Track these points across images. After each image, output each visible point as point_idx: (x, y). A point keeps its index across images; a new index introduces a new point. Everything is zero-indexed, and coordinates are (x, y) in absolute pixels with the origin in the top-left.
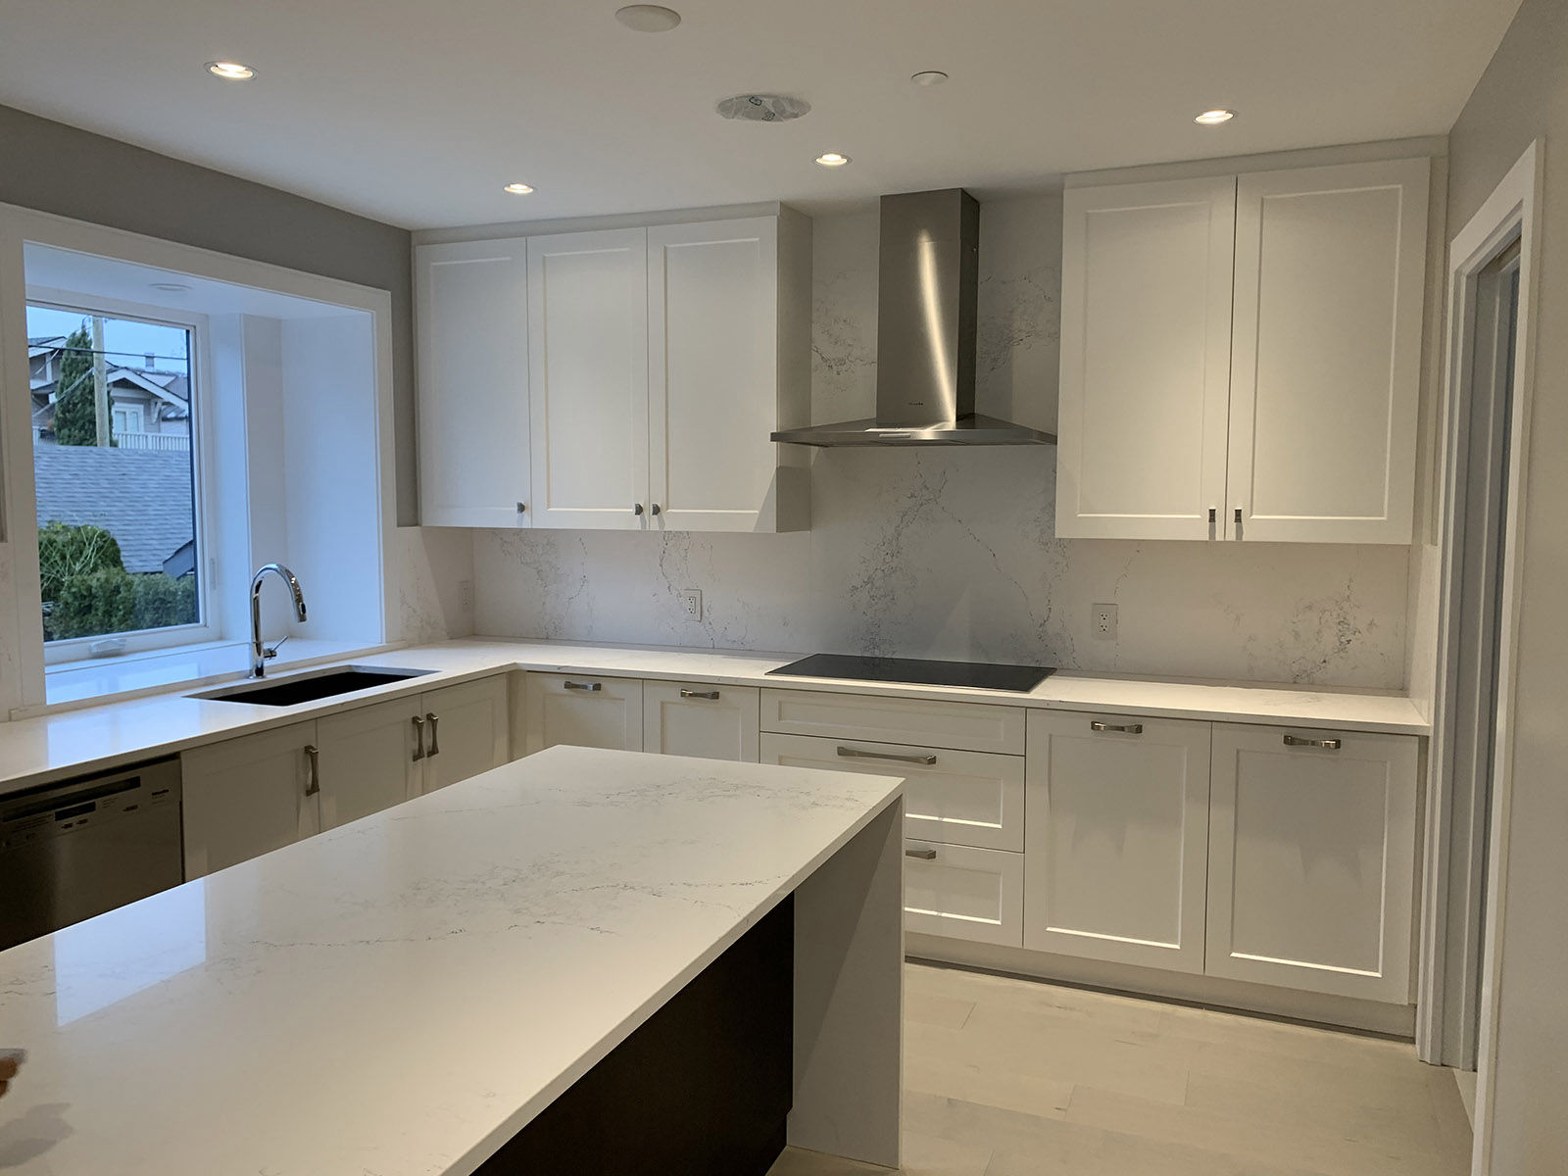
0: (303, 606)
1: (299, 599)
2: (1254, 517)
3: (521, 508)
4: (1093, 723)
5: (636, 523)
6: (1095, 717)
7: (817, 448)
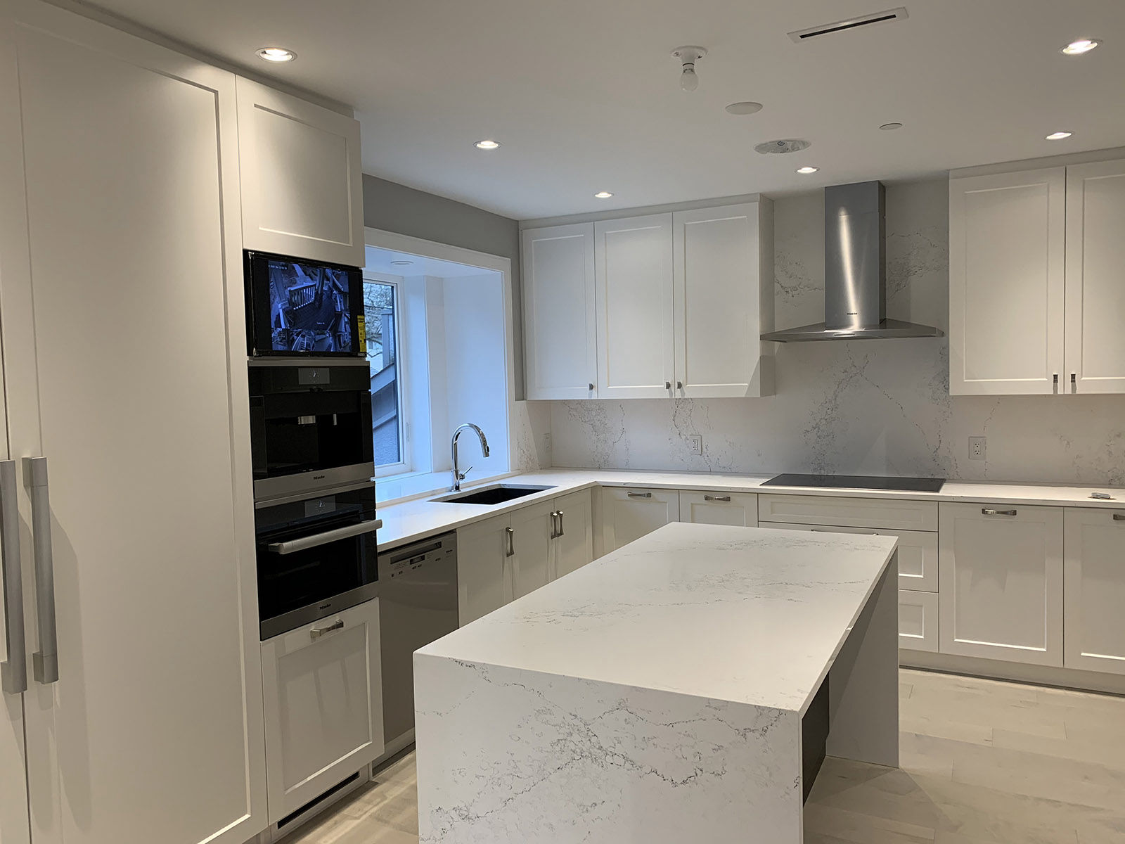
0: (488, 448)
1: (484, 443)
2: (1083, 378)
3: (591, 387)
4: (983, 510)
5: (666, 394)
6: (983, 506)
7: (779, 343)
